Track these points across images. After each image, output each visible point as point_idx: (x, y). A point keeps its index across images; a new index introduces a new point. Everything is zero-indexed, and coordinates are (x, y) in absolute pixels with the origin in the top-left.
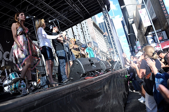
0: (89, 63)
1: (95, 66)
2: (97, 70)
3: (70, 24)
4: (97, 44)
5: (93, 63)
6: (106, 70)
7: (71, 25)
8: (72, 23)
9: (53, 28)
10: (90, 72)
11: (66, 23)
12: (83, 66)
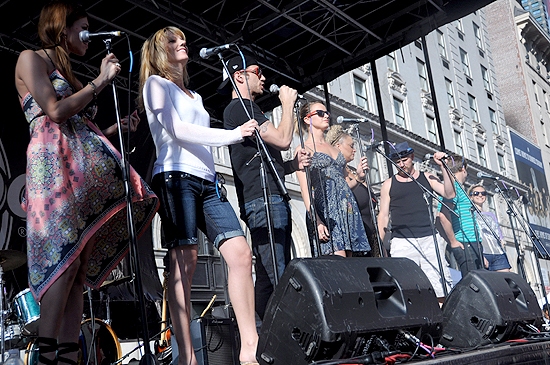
0: (368, 286)
1: (404, 308)
2: (413, 330)
3: (363, 46)
4: (537, 153)
5: (392, 290)
6: (500, 329)
7: (369, 48)
8: (372, 40)
9: (232, 72)
10: (367, 336)
11: (339, 40)
12: (324, 300)
